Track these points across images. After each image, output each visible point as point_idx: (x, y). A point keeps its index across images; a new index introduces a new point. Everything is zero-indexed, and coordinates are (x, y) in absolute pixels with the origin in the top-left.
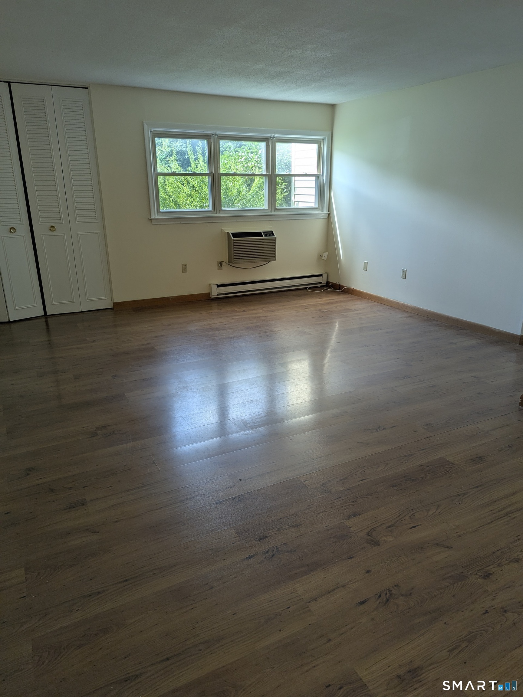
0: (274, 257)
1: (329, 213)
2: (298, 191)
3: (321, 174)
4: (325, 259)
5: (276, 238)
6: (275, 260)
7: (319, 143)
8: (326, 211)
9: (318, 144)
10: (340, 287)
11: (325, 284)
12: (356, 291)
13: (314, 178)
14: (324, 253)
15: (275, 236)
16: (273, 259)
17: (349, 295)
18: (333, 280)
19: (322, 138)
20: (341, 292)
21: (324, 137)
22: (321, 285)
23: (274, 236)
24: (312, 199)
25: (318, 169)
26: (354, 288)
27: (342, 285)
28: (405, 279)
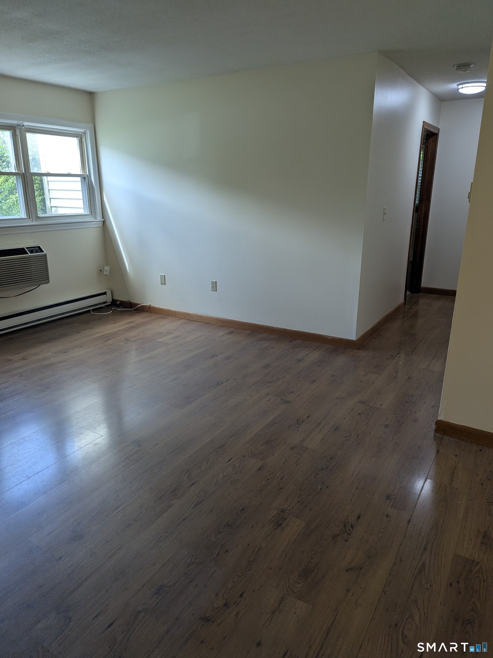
0: (47, 279)
1: (103, 220)
2: (53, 194)
3: (88, 174)
4: (107, 275)
5: (46, 254)
6: (48, 282)
7: (80, 137)
8: (99, 218)
9: (78, 138)
10: (131, 306)
11: (110, 303)
12: (154, 308)
13: (79, 179)
14: (105, 267)
15: (45, 252)
16: (46, 281)
17: (145, 314)
18: (120, 297)
19: (82, 130)
20: (134, 311)
21: (85, 130)
22: (105, 304)
23: (43, 252)
24: (80, 204)
25: (83, 168)
26: (150, 305)
27: (134, 302)
28: (216, 291)
